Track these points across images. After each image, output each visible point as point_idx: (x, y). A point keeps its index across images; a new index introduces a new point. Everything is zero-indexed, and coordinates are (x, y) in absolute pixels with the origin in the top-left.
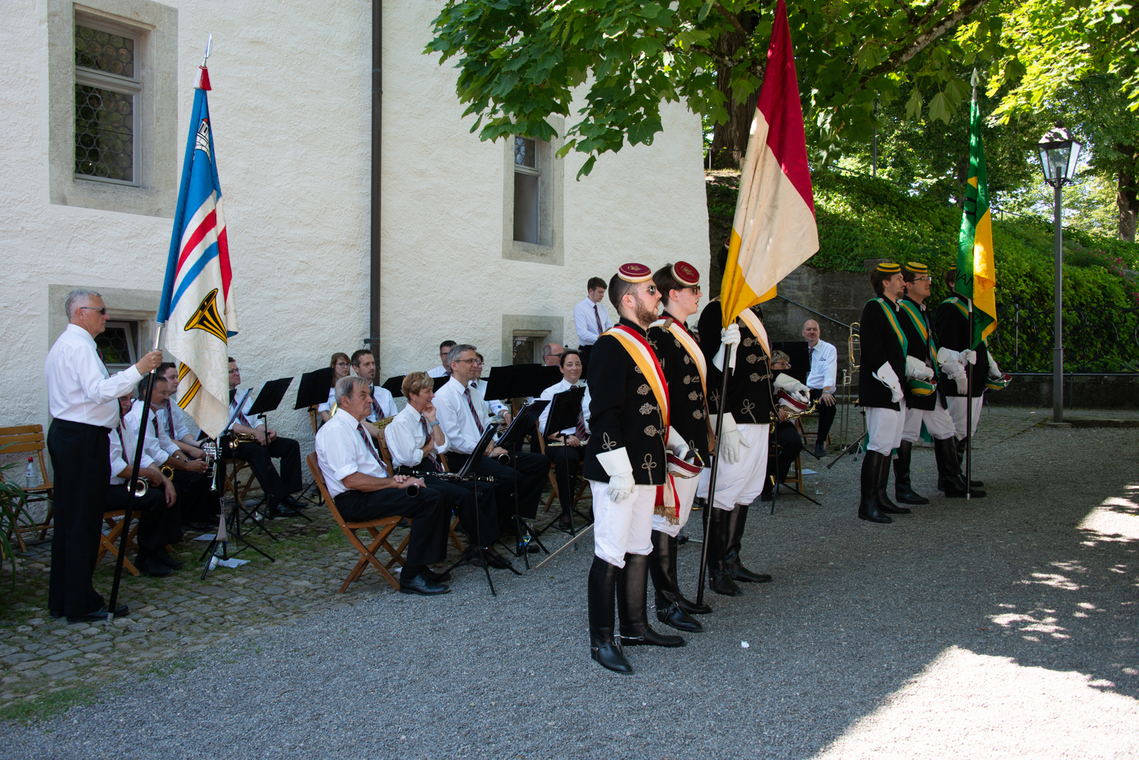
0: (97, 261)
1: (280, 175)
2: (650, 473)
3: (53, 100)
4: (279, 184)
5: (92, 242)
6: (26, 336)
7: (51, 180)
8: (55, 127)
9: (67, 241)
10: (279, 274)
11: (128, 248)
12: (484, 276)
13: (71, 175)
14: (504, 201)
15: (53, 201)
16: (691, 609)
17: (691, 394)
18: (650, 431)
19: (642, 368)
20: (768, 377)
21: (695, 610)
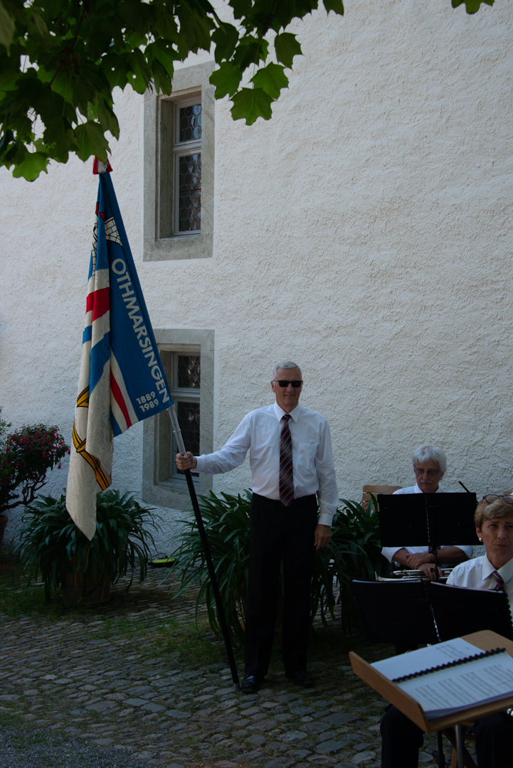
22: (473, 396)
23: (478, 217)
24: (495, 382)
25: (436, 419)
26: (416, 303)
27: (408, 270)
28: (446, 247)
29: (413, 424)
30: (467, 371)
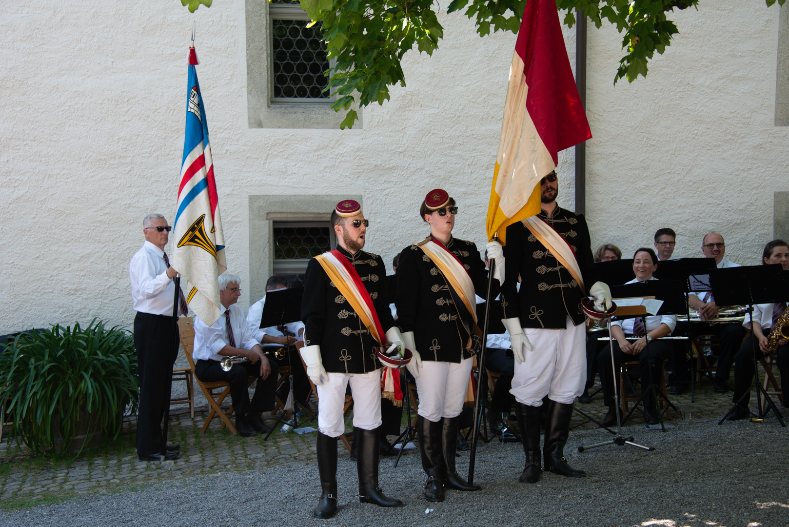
0: (290, 172)
1: (469, 74)
2: (346, 364)
3: (250, 40)
4: (467, 84)
5: (285, 156)
6: (230, 239)
7: (249, 108)
8: (252, 63)
9: (264, 158)
10: (470, 171)
11: (317, 160)
12: (746, 149)
13: (266, 102)
14: (778, 58)
15: (251, 125)
16: (460, 486)
17: (438, 300)
18: (346, 331)
19: (336, 283)
20: (561, 285)
21: (464, 487)
22: (105, 249)
23: (102, 104)
24: (126, 236)
25: (68, 270)
26: (39, 172)
27: (27, 142)
28: (70, 126)
29: (40, 277)
30: (98, 229)
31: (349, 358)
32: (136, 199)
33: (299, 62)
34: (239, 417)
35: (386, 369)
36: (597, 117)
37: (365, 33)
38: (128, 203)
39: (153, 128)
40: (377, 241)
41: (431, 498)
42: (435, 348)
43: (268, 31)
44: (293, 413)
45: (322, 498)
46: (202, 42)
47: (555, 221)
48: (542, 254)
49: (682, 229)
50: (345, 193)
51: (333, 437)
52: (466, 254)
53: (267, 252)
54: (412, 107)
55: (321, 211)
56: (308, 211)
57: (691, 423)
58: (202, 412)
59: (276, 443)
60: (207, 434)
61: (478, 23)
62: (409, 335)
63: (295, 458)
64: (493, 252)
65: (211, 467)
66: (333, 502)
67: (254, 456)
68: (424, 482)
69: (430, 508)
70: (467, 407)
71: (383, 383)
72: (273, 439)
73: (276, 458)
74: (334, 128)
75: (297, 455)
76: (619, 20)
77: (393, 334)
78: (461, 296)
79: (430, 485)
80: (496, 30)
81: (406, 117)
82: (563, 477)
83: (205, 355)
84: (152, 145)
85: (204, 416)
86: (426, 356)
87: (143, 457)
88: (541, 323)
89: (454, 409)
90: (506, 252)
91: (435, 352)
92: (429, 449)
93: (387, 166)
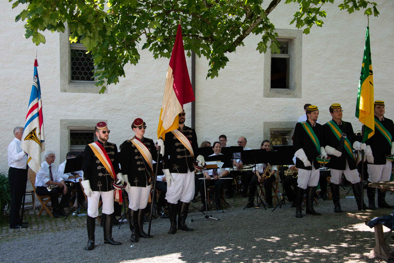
0: (78, 110)
1: (151, 73)
2: (100, 188)
3: (61, 57)
4: (150, 77)
5: (76, 104)
6: (52, 137)
7: (61, 84)
8: (62, 66)
9: (67, 104)
10: (151, 111)
11: (89, 105)
12: (253, 105)
13: (68, 82)
14: (264, 72)
15: (61, 91)
16: (145, 236)
17: (138, 162)
18: (100, 174)
19: (97, 155)
20: (186, 156)
21: (146, 237)
31: (101, 185)
32: (12, 120)
33: (82, 66)
34: (54, 210)
35: (116, 190)
36: (200, 92)
37: (109, 56)
38: (8, 122)
39: (19, 91)
40: (113, 138)
41: (133, 241)
42: (136, 181)
43: (69, 54)
44: (77, 208)
45: (88, 242)
46: (41, 57)
47: (184, 131)
48: (179, 144)
49: (231, 135)
50: (100, 119)
51: (94, 217)
52: (149, 144)
53: (68, 143)
54: (128, 86)
55: (90, 126)
56: (85, 126)
57: (233, 209)
58: (38, 208)
59: (70, 220)
60: (40, 217)
61: (154, 54)
62: (126, 176)
63: (78, 226)
64: (160, 143)
65: (42, 231)
66: (93, 244)
67: (60, 226)
68: (131, 235)
69: (132, 245)
70: (149, 204)
71: (115, 195)
72: (69, 219)
73: (69, 226)
74: (96, 93)
75: (78, 225)
76: (207, 55)
77: (119, 176)
78: (147, 160)
79: (133, 236)
80: (161, 57)
81: (125, 89)
82: (185, 231)
83: (40, 184)
84: (19, 98)
85: (39, 210)
86: (133, 184)
87: (12, 227)
88: (178, 171)
89: (143, 206)
90: (165, 143)
91: (136, 183)
92: (133, 221)
93: (117, 109)
